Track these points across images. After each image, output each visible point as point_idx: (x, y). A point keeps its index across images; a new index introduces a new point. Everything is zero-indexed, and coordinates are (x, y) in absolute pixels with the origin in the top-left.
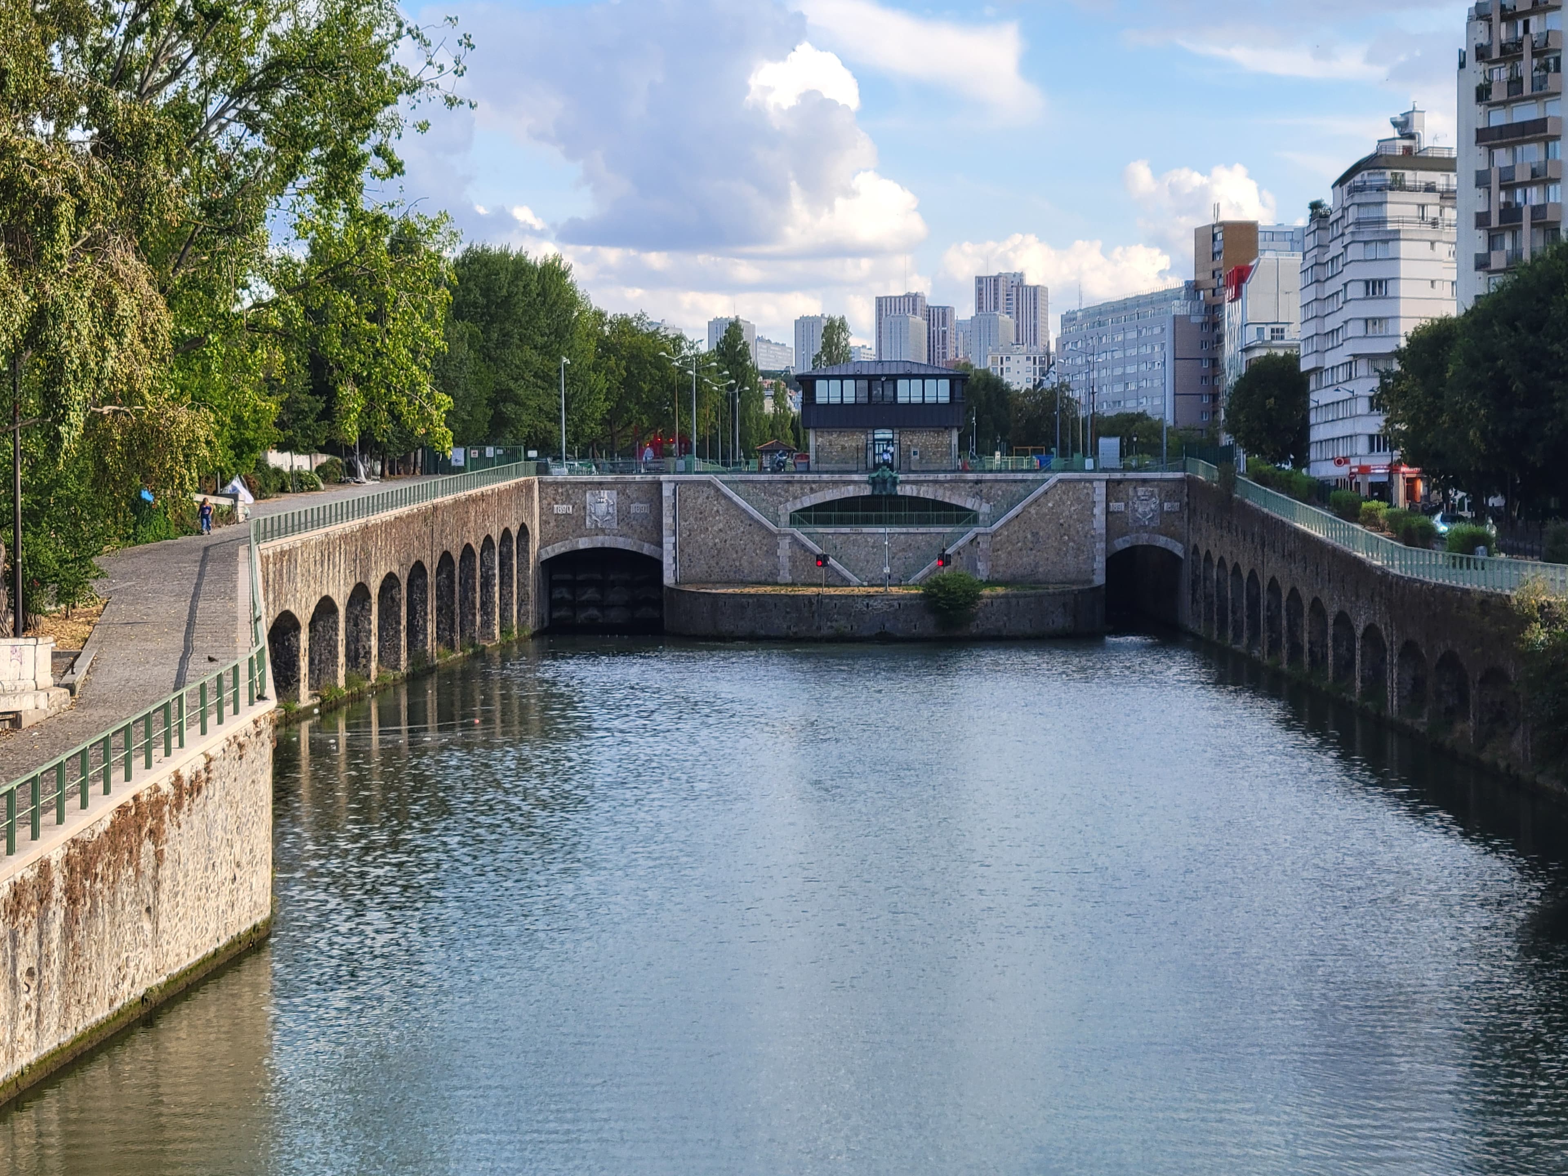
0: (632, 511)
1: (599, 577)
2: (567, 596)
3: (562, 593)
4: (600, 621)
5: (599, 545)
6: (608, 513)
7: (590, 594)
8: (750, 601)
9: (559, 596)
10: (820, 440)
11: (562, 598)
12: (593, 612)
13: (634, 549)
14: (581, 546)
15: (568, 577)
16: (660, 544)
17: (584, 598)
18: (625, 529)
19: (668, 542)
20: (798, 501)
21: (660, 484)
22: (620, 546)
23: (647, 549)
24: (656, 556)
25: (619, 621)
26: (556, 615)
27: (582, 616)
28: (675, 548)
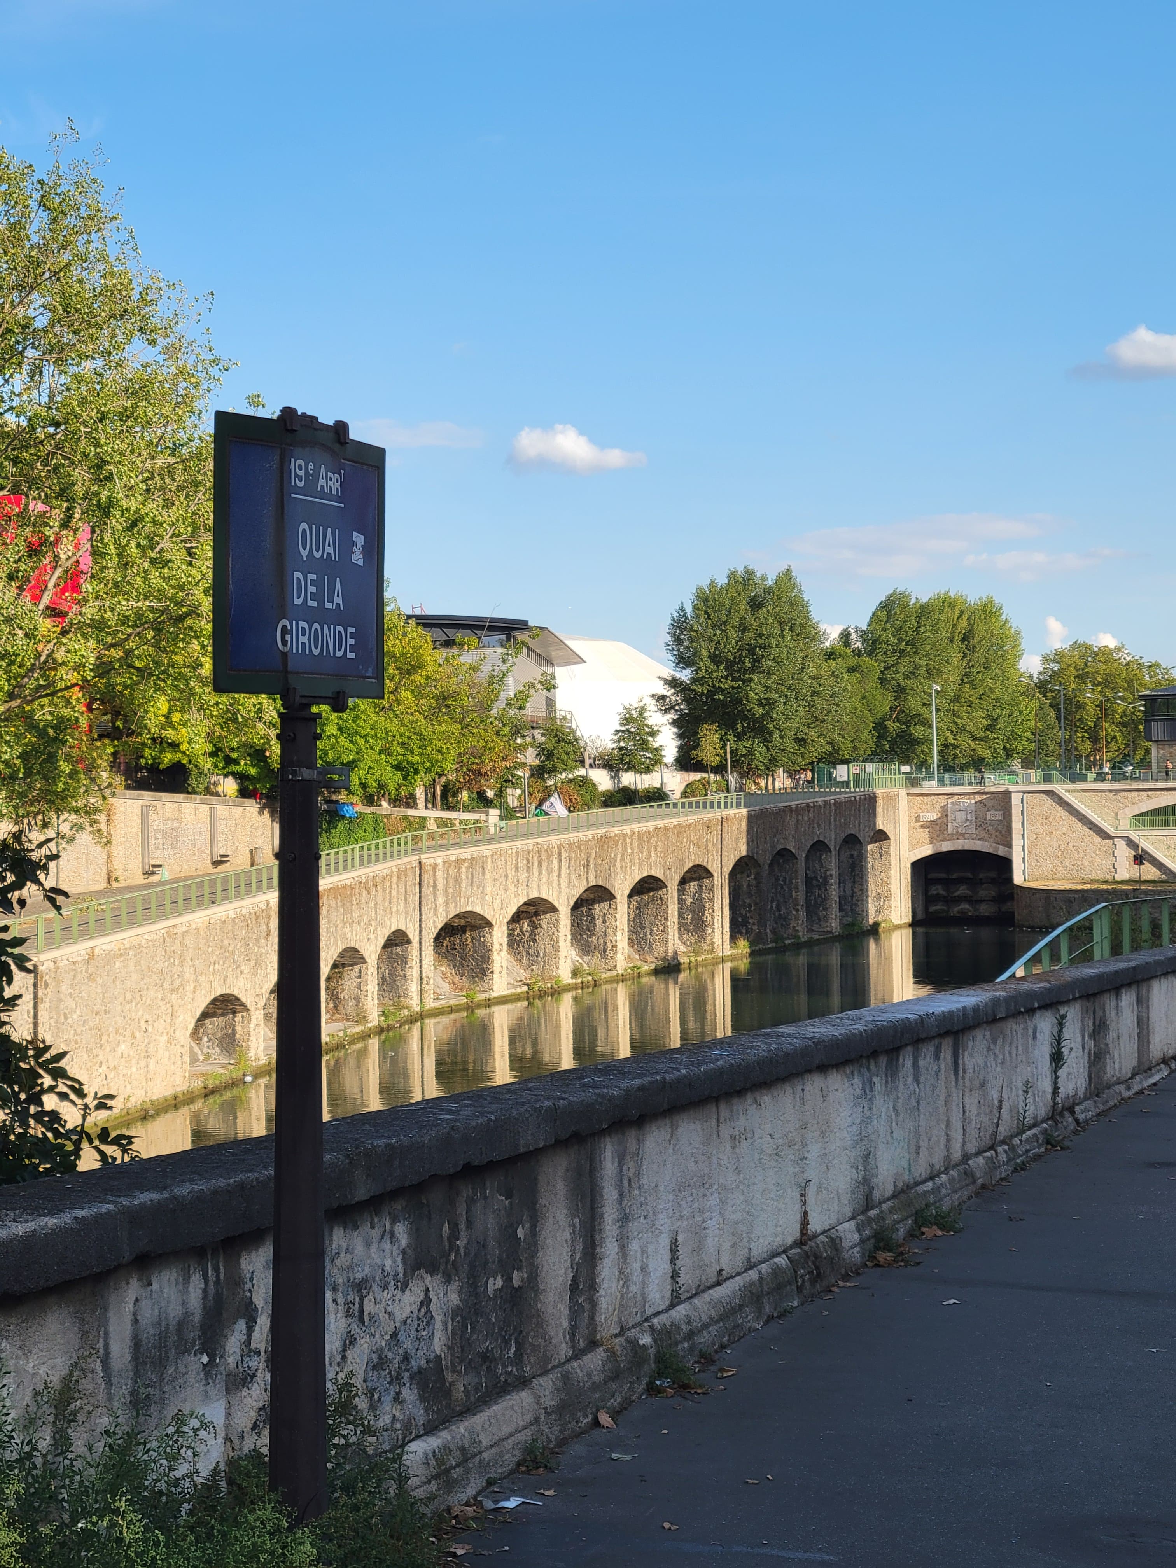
0: (988, 817)
1: (969, 875)
2: (942, 892)
3: (937, 890)
4: (970, 914)
5: (960, 848)
6: (967, 820)
7: (962, 890)
8: (1076, 896)
9: (935, 892)
10: (1162, 752)
11: (938, 894)
12: (965, 906)
13: (991, 851)
14: (944, 849)
15: (943, 875)
16: (1010, 846)
17: (956, 894)
18: (983, 834)
19: (1017, 843)
20: (1136, 806)
21: (1008, 793)
22: (979, 849)
23: (1001, 851)
24: (1007, 856)
25: (987, 914)
26: (932, 909)
27: (955, 910)
28: (1023, 850)
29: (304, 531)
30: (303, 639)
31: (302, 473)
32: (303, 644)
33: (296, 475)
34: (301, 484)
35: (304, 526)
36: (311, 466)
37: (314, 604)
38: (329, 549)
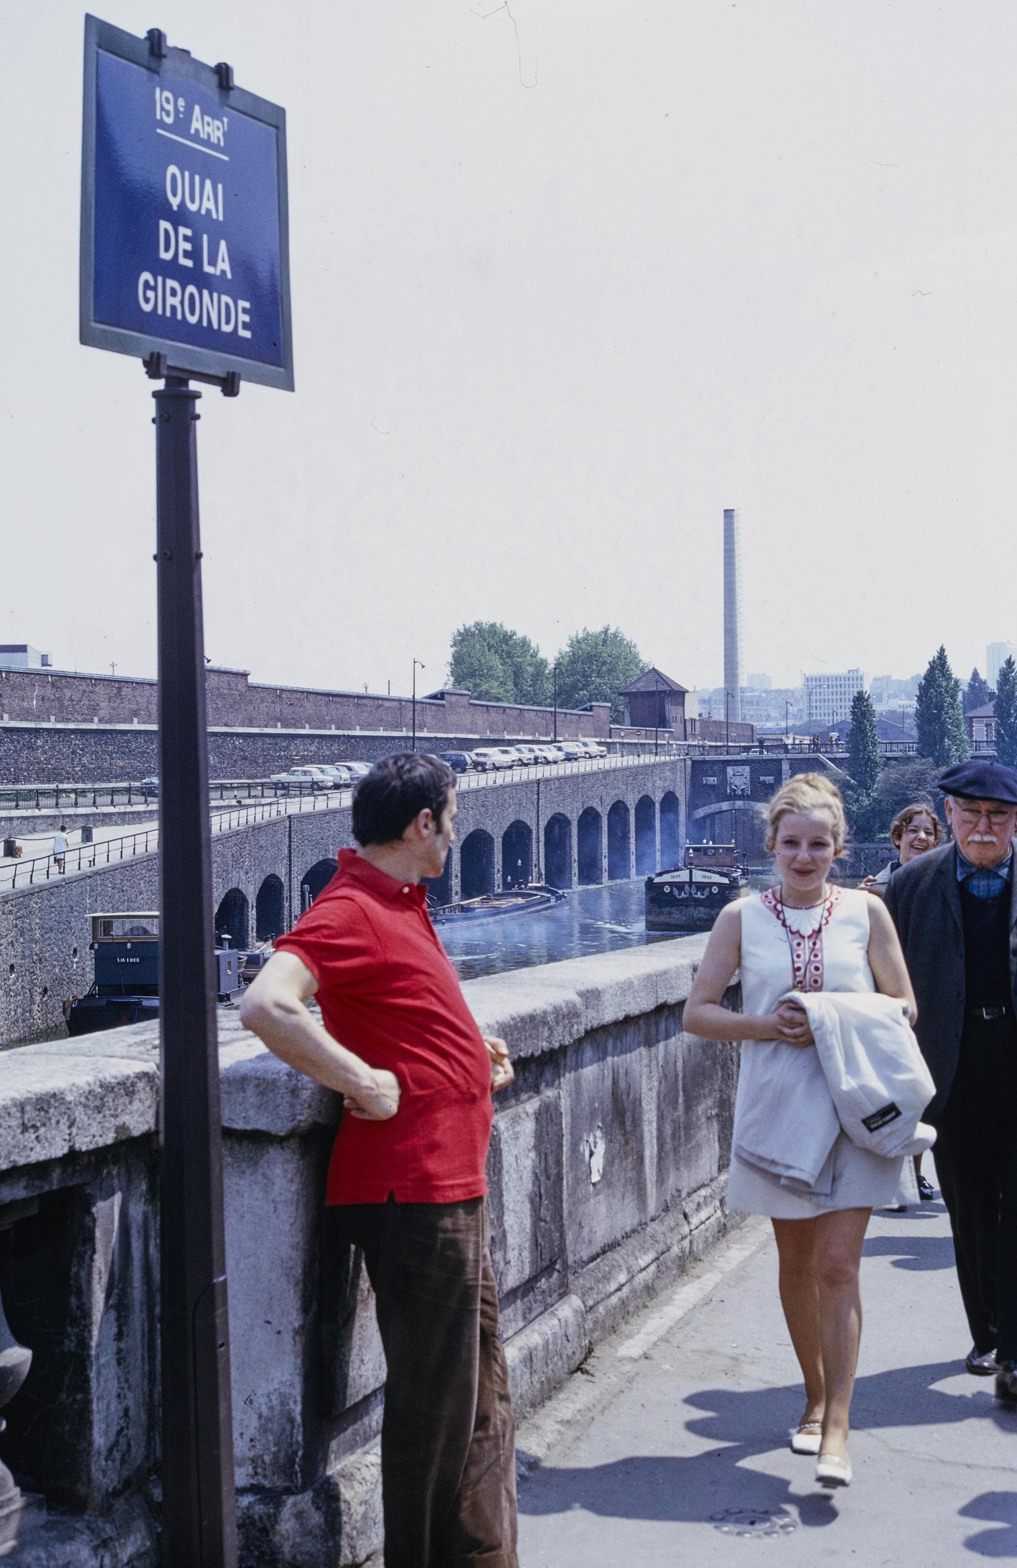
0: (762, 781)
6: (743, 783)
14: (724, 808)
18: (756, 796)
21: (780, 761)
29: (174, 177)
30: (175, 301)
31: (170, 107)
32: (173, 308)
33: (162, 109)
34: (169, 120)
35: (172, 169)
36: (181, 102)
37: (189, 263)
38: (211, 205)
